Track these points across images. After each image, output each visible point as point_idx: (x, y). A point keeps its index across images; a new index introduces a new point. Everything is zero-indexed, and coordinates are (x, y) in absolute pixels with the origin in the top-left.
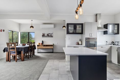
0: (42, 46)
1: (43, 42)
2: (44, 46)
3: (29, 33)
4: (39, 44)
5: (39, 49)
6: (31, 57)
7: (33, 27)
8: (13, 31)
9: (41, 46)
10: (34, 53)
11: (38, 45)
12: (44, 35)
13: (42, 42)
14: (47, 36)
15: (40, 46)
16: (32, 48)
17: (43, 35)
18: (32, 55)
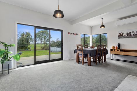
0: (118, 50)
1: (119, 45)
2: (121, 50)
3: (100, 34)
4: (114, 47)
5: (113, 54)
6: (100, 63)
7: (103, 26)
8: (85, 35)
9: (116, 51)
10: (105, 58)
11: (112, 49)
12: (122, 36)
13: (117, 46)
14: (127, 37)
15: (114, 50)
16: (102, 52)
17: (120, 36)
18: (102, 61)
